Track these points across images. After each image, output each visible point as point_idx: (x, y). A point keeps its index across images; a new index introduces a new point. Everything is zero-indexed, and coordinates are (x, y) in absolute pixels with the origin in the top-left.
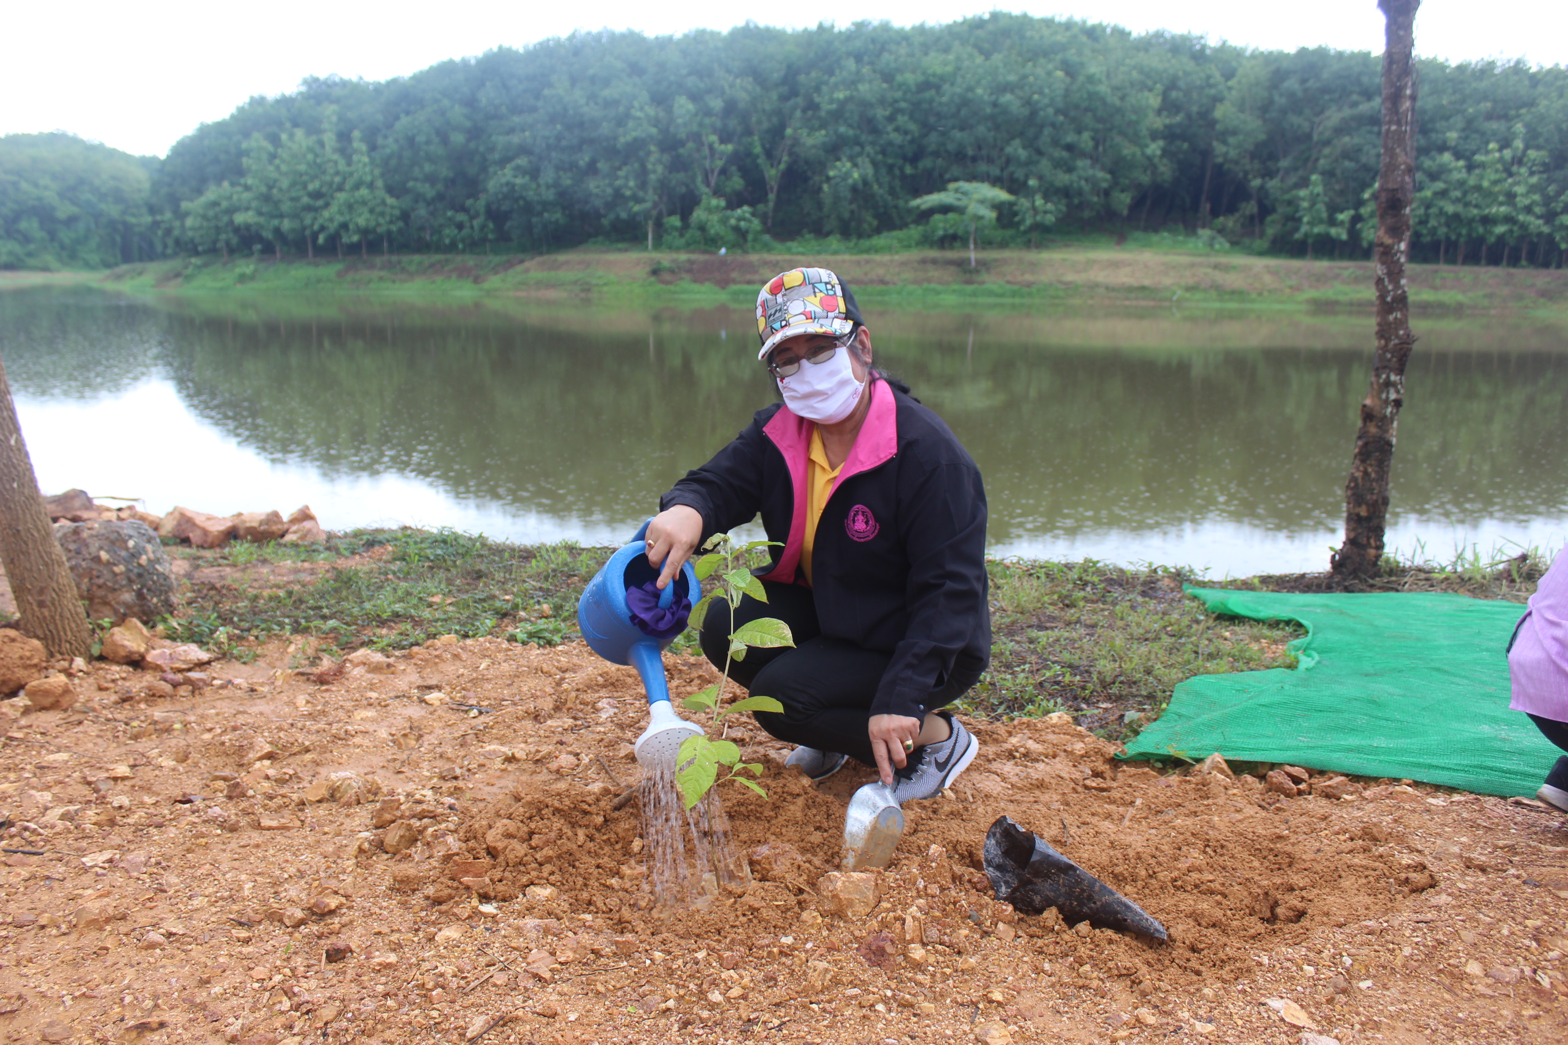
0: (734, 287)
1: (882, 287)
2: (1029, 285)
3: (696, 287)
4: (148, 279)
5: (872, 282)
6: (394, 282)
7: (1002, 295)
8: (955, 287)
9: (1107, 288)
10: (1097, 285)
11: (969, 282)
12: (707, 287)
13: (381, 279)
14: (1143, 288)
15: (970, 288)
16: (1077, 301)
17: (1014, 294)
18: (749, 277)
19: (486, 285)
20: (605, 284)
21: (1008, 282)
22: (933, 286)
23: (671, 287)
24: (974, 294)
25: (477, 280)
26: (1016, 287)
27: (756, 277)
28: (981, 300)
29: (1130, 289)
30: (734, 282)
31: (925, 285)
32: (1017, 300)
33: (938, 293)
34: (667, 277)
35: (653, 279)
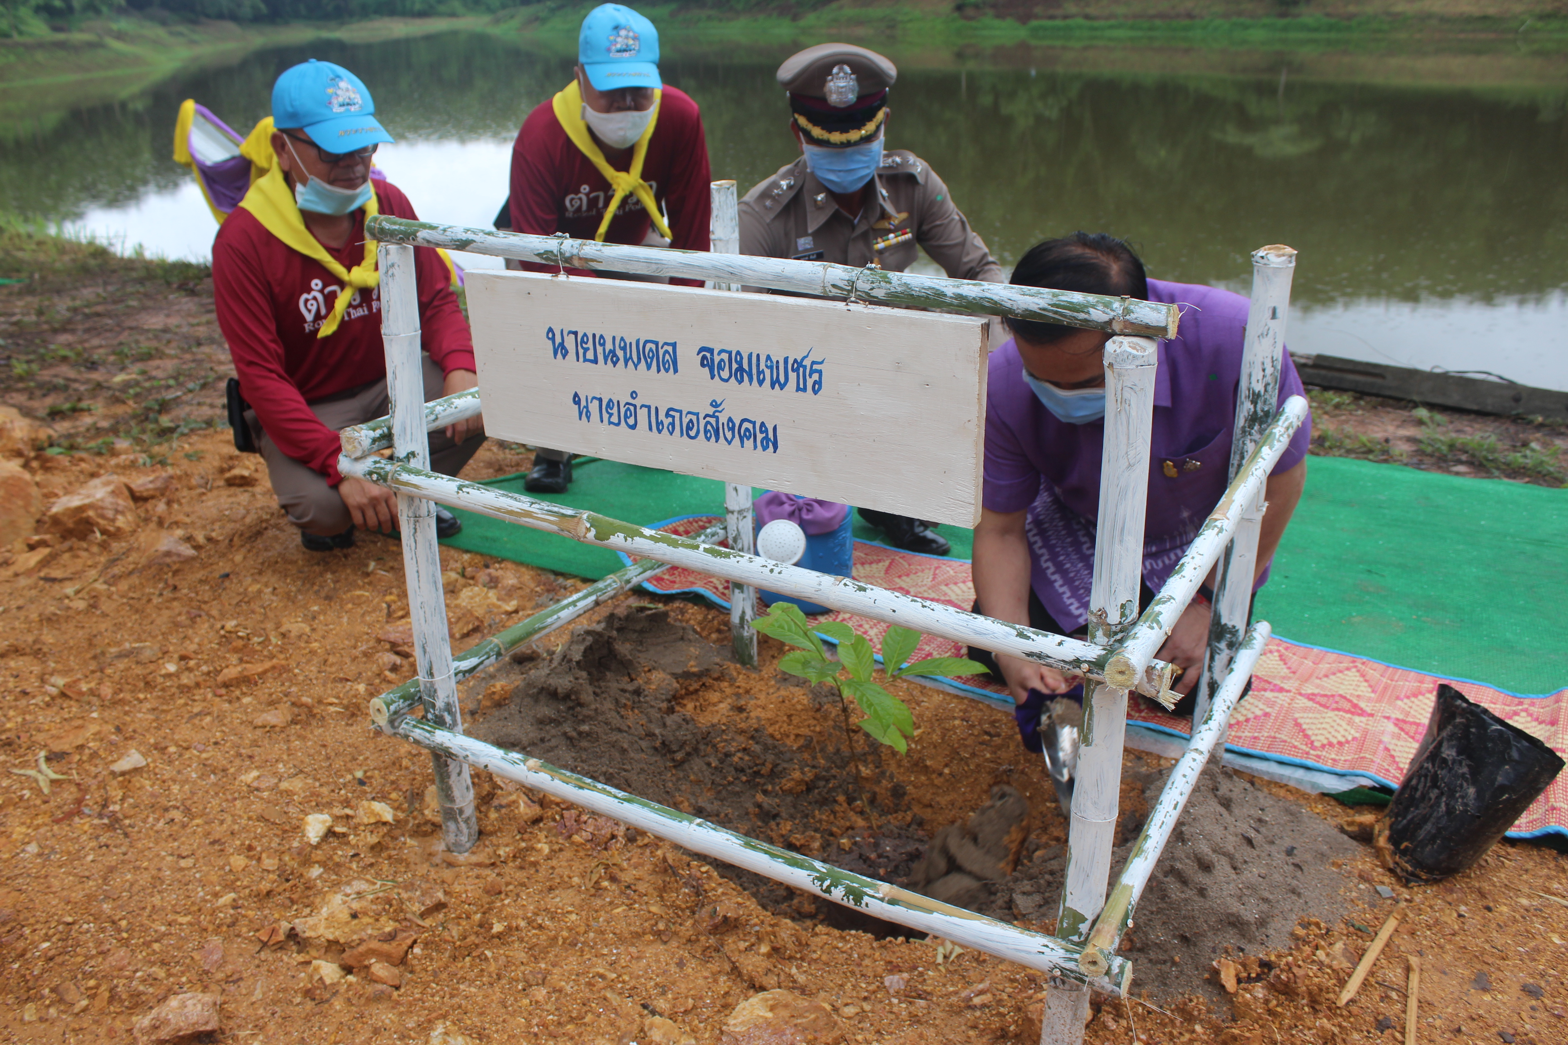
0: (1034, 23)
1: (1187, 22)
2: (1351, 17)
3: (997, 23)
4: (515, 23)
5: (1178, 16)
6: (720, 20)
7: (1316, 30)
8: (1266, 21)
9: (1443, 19)
10: (1430, 16)
11: (1283, 15)
12: (1009, 22)
13: (709, 18)
14: (1485, 18)
15: (1282, 22)
16: (1403, 36)
17: (1330, 28)
18: (1051, 12)
19: (802, 23)
20: (910, 21)
21: (1328, 15)
22: (1242, 20)
23: (973, 24)
24: (1285, 29)
25: (795, 18)
26: (1333, 21)
27: (1059, 12)
28: (1293, 35)
29: (1469, 20)
30: (1036, 17)
31: (1234, 19)
32: (1333, 35)
33: (1246, 27)
34: (970, 12)
35: (956, 15)
